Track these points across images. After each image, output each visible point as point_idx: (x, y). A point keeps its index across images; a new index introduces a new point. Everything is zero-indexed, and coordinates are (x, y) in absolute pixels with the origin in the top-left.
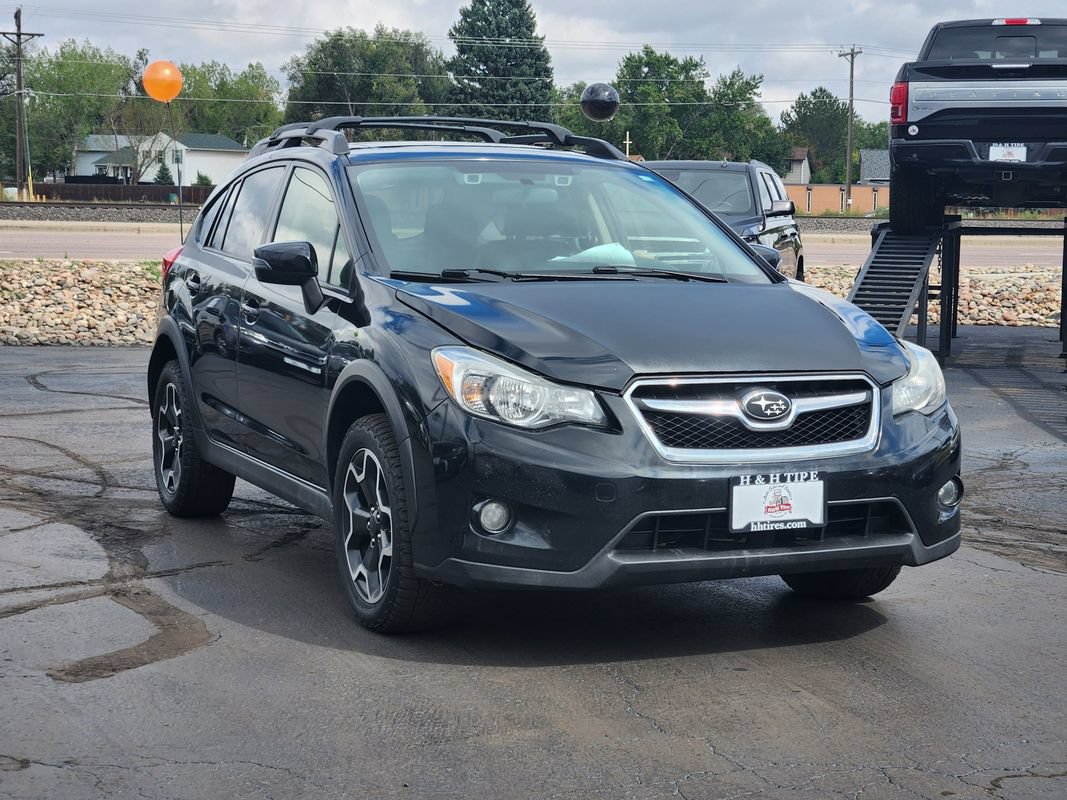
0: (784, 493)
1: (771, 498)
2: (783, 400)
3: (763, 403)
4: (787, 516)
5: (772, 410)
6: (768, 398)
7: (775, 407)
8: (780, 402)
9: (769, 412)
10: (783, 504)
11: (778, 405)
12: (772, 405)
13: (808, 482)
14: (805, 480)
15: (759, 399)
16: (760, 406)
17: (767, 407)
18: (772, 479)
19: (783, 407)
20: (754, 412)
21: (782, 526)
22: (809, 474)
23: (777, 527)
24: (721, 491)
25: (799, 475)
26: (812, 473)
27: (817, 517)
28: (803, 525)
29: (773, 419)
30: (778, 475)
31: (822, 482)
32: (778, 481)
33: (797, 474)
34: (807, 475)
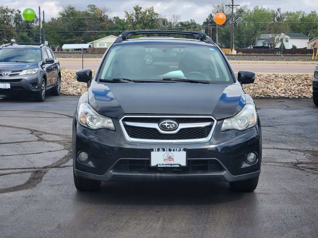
0: (171, 155)
1: (166, 157)
2: (174, 124)
3: (166, 125)
4: (172, 162)
5: (170, 127)
6: (168, 123)
7: (171, 126)
8: (173, 125)
9: (168, 128)
10: (170, 158)
11: (172, 125)
12: (170, 125)
13: (180, 152)
14: (179, 151)
15: (165, 123)
16: (165, 126)
17: (168, 126)
18: (166, 150)
19: (174, 126)
20: (163, 128)
21: (170, 166)
22: (180, 149)
23: (168, 166)
24: (147, 153)
25: (176, 149)
26: (181, 149)
27: (184, 164)
28: (178, 166)
29: (170, 130)
30: (168, 149)
31: (185, 152)
32: (168, 151)
33: (175, 149)
34: (179, 149)
